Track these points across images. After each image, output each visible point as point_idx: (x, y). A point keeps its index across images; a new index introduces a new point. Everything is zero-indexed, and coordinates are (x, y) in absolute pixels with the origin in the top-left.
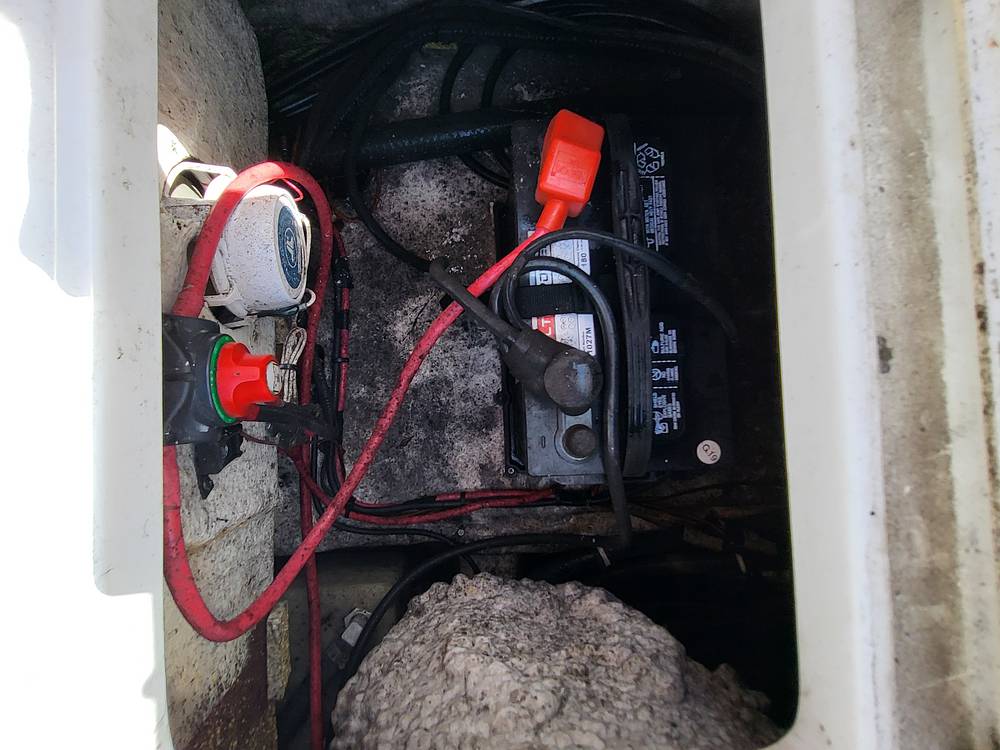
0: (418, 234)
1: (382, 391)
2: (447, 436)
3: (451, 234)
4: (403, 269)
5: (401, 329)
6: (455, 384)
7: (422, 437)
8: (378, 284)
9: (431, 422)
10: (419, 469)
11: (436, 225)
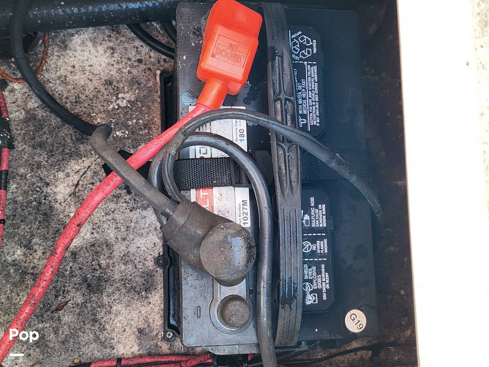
0: (83, 97)
1: (39, 253)
2: (106, 300)
3: (118, 98)
4: (67, 131)
5: (61, 190)
6: (116, 247)
7: (80, 300)
8: (41, 145)
9: (89, 286)
10: (74, 335)
11: (102, 89)
